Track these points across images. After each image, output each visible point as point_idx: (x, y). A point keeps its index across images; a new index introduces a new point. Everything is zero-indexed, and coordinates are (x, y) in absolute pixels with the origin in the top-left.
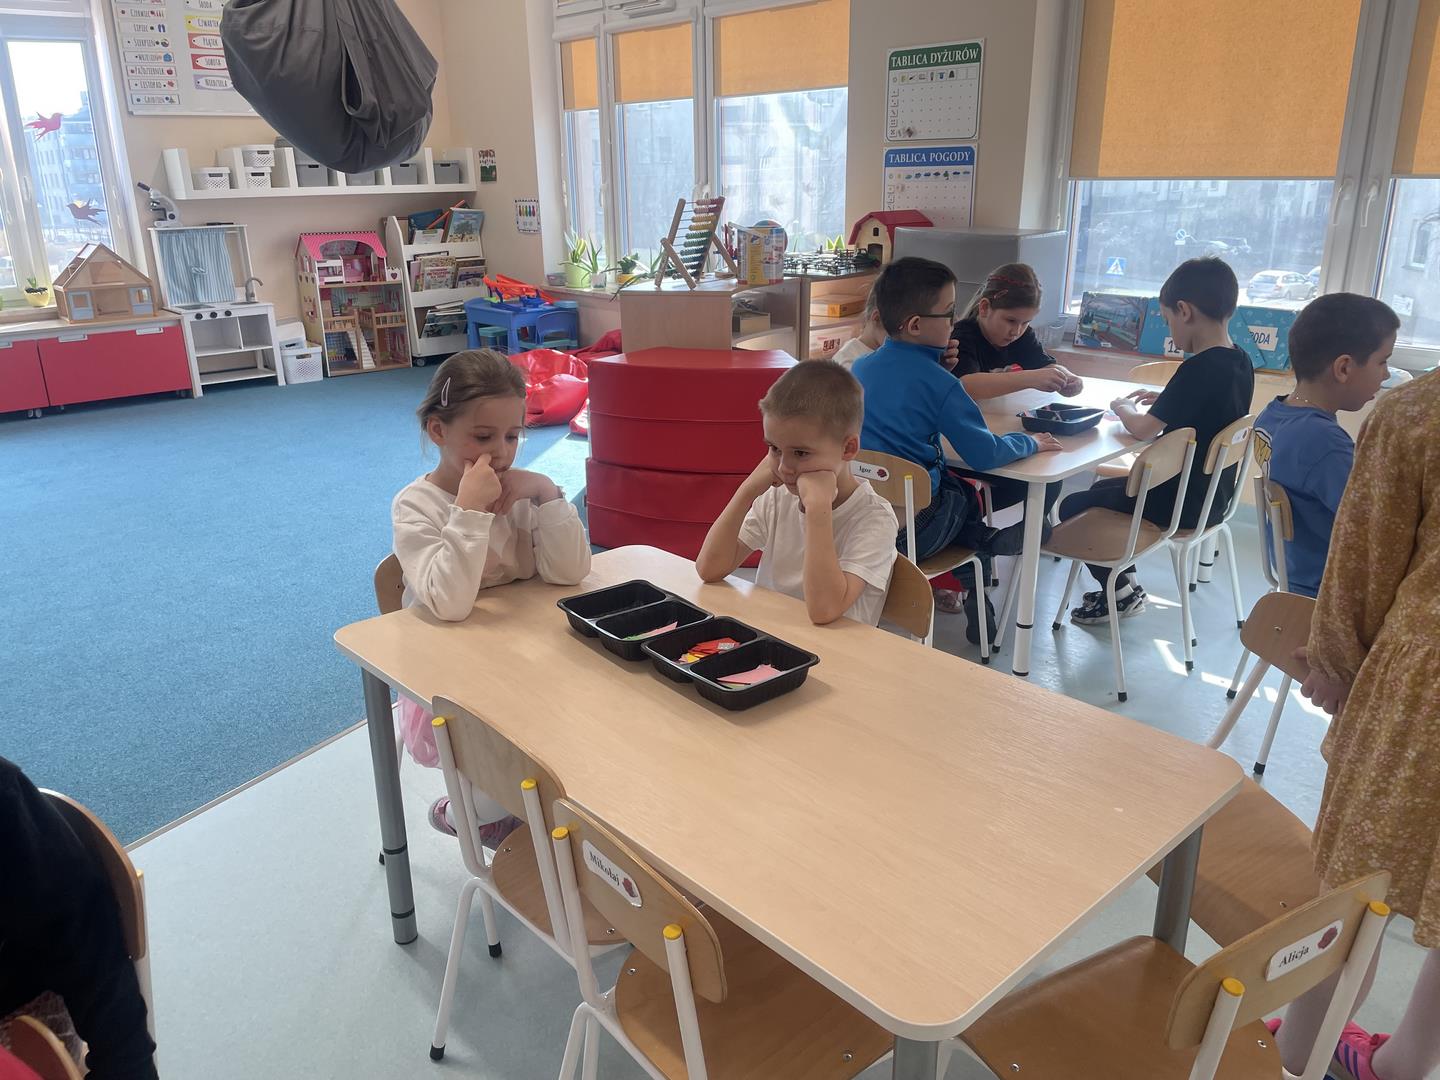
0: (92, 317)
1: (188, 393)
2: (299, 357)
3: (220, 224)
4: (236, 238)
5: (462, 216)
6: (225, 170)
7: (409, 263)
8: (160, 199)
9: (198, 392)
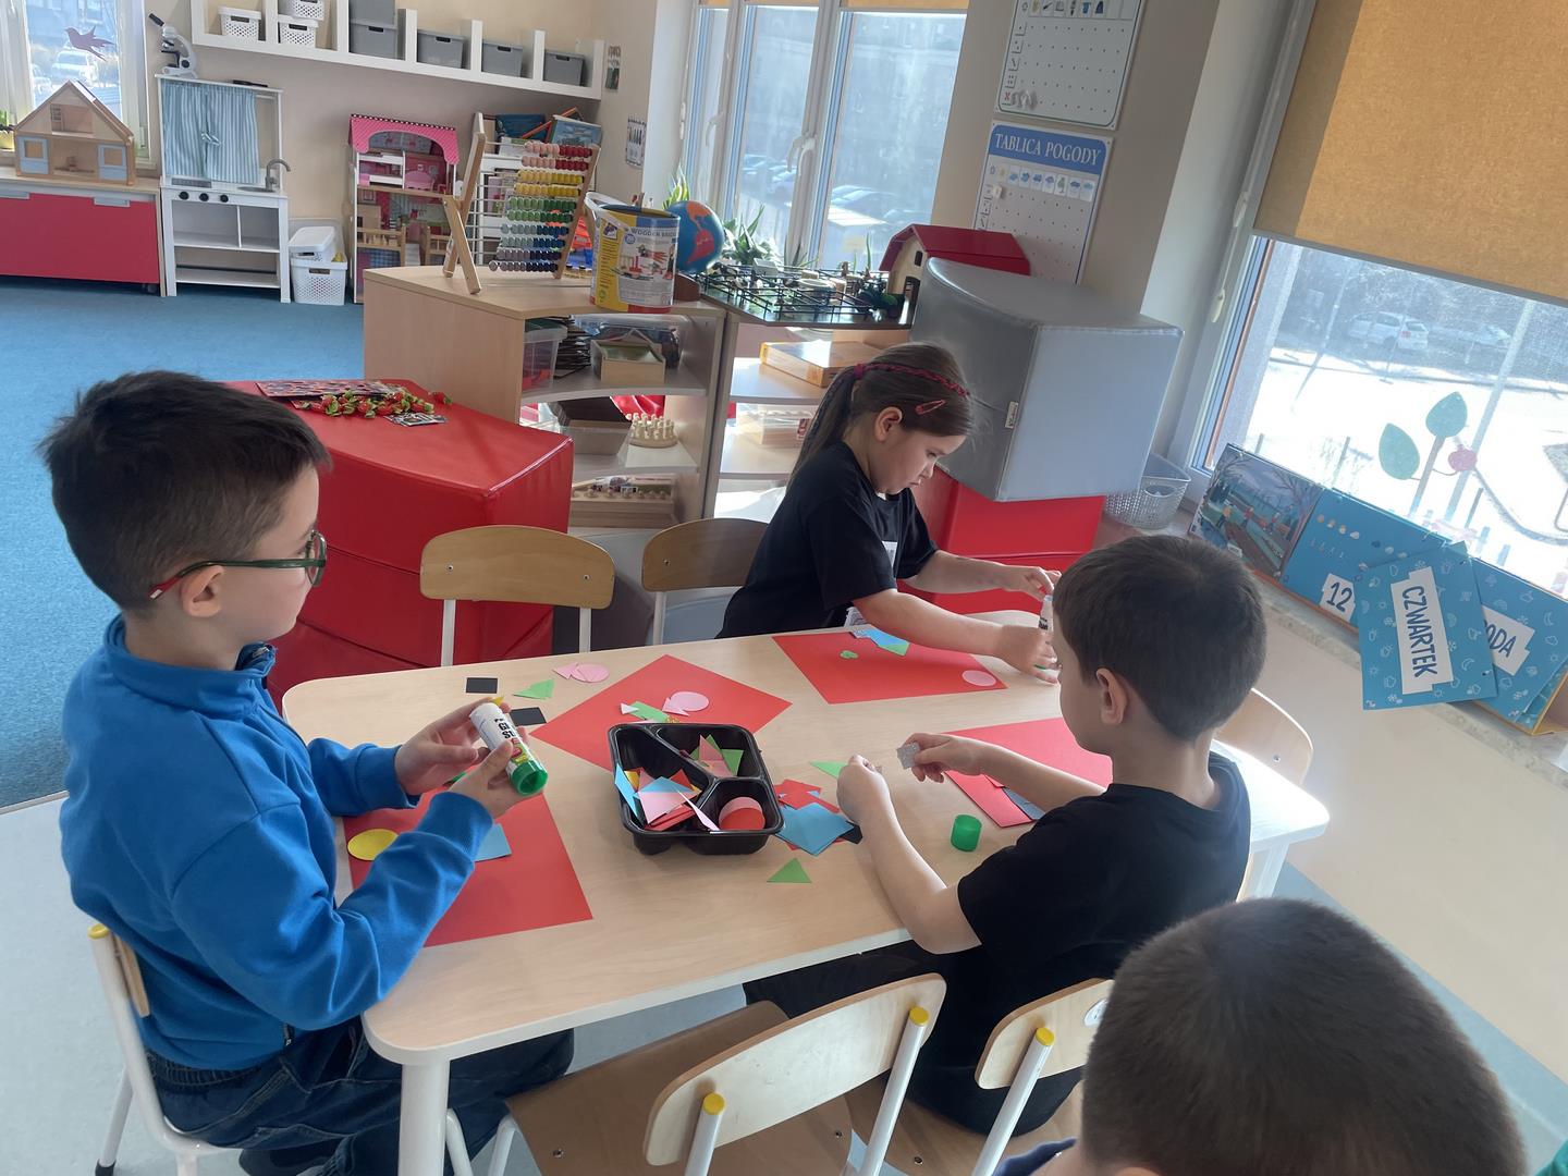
0: (47, 172)
1: (157, 292)
2: (311, 271)
3: (249, 84)
4: (269, 105)
5: (570, 129)
6: (256, 16)
7: (486, 177)
8: (175, 39)
9: (172, 291)
